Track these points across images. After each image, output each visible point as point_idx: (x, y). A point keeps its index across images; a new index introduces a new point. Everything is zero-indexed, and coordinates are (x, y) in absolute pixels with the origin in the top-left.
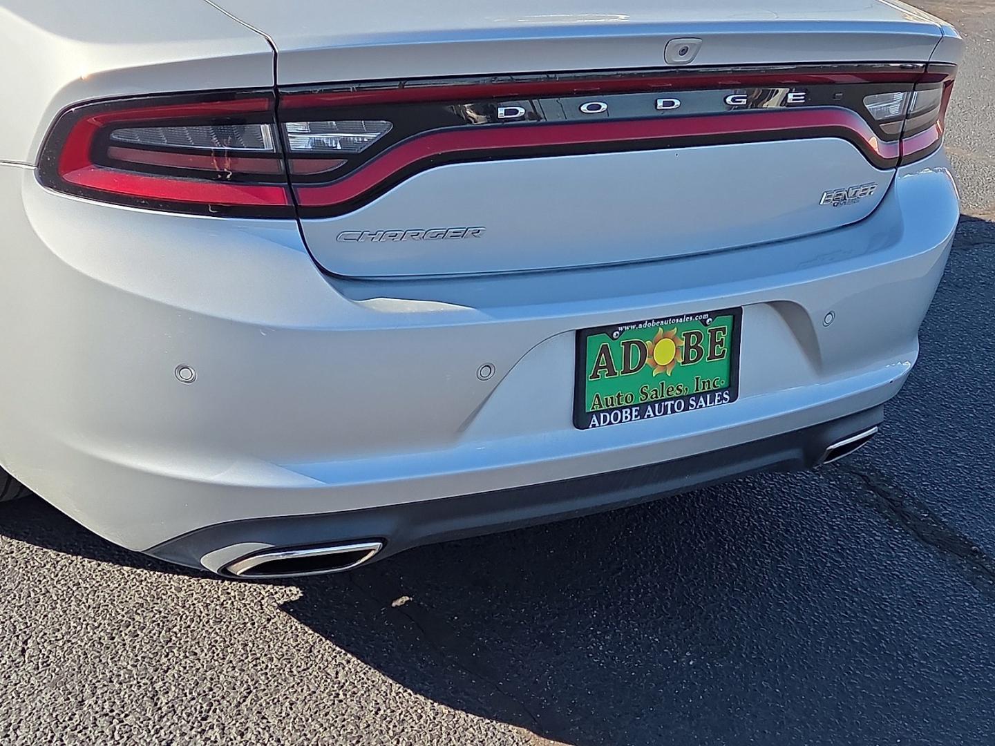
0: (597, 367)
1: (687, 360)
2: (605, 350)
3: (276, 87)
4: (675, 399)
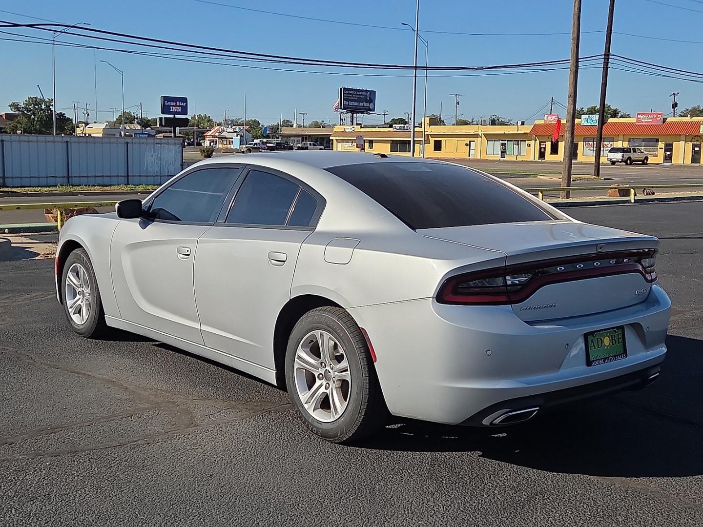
0: (591, 346)
1: (613, 344)
2: (592, 340)
3: (506, 266)
4: (612, 356)
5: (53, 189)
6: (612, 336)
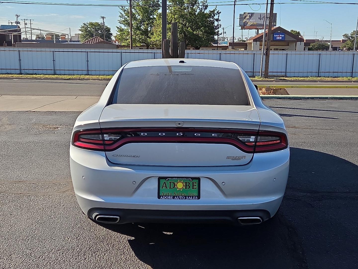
0: (163, 186)
1: (186, 188)
2: (165, 183)
3: (101, 128)
4: (182, 196)
5: (306, 78)
6: (186, 183)
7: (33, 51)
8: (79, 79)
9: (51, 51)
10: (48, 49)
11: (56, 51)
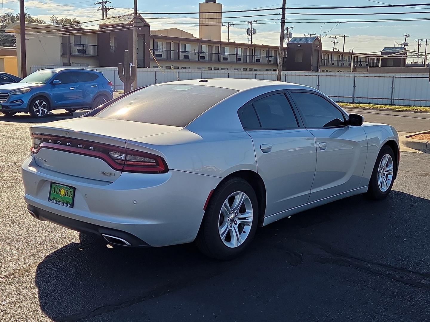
0: (53, 191)
4: (62, 202)
6: (66, 190)
7: (370, 77)
8: (415, 112)
9: (390, 77)
10: (387, 75)
11: (397, 77)
